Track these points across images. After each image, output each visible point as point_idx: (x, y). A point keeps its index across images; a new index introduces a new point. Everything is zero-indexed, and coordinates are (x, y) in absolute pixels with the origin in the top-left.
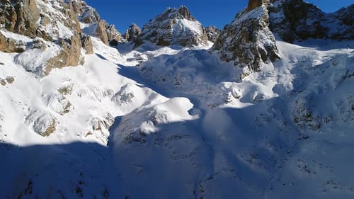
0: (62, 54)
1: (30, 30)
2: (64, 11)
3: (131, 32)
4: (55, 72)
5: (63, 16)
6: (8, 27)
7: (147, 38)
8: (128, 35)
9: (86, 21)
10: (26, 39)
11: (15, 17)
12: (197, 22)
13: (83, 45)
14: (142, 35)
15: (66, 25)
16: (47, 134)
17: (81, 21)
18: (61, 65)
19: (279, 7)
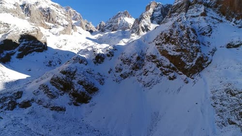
0: (64, 30)
1: (54, 22)
2: (65, 15)
3: (100, 26)
4: (62, 35)
5: (65, 17)
6: (46, 20)
7: (108, 28)
8: (98, 27)
9: (76, 19)
10: (52, 25)
11: (48, 17)
12: (133, 19)
13: (73, 28)
14: (105, 27)
15: (66, 20)
16: (60, 48)
17: (73, 20)
18: (64, 34)
19: (159, 9)
